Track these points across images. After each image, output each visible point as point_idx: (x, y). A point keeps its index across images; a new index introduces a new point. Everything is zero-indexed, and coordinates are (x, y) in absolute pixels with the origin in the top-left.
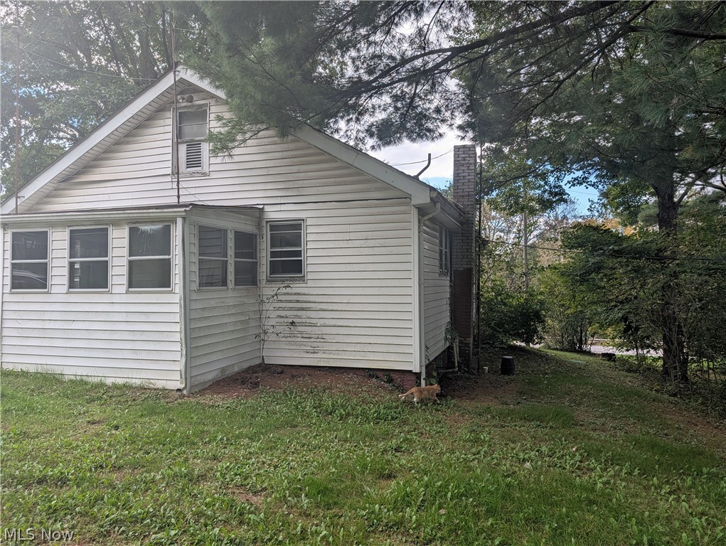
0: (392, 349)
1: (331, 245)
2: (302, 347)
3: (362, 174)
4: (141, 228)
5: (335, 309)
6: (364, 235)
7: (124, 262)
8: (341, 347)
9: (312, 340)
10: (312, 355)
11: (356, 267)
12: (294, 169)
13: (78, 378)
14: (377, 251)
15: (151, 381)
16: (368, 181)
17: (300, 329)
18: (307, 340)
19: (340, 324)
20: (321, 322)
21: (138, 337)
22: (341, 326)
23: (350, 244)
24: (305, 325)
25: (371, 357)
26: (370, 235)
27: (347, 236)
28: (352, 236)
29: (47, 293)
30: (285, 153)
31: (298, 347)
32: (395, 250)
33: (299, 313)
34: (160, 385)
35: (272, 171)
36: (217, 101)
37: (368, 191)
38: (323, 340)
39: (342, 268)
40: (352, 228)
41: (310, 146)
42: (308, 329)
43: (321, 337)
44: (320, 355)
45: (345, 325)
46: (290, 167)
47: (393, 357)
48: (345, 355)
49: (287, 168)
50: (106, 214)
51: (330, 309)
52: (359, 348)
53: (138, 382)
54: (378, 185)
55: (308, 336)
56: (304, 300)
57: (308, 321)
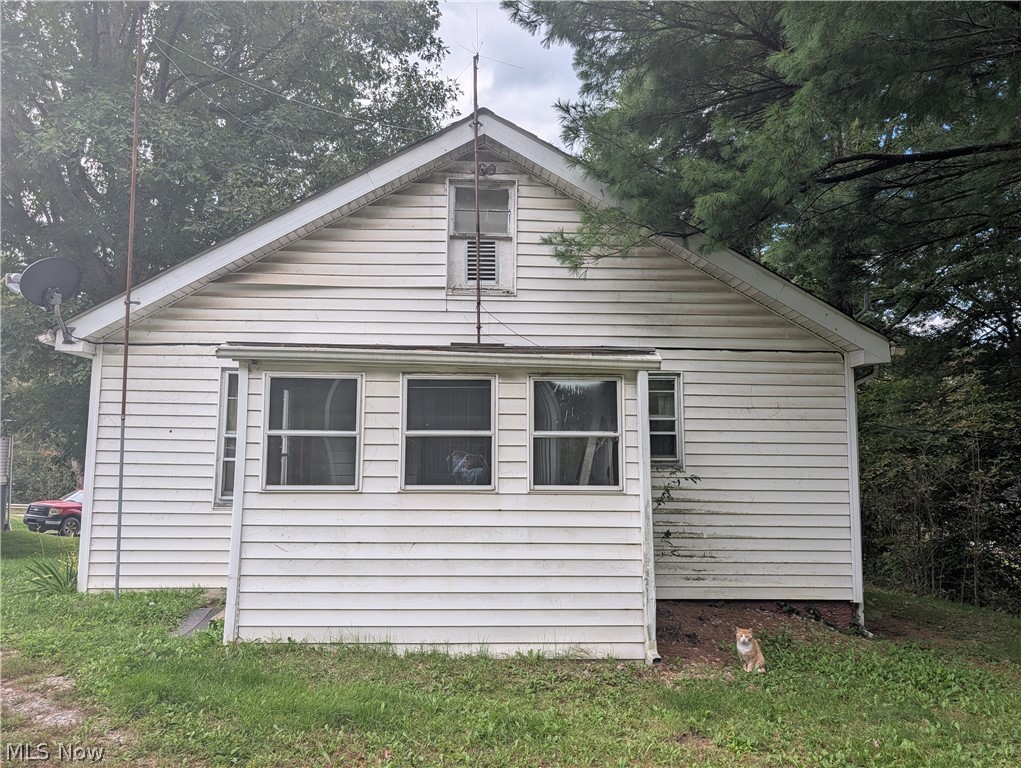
0: (820, 570)
1: (723, 414)
2: (679, 572)
3: (769, 313)
4: (558, 383)
5: (731, 511)
6: (774, 402)
7: (526, 438)
8: (741, 569)
9: (695, 559)
10: (695, 583)
11: (763, 449)
12: (663, 297)
13: (428, 650)
14: (794, 425)
15: (582, 646)
16: (780, 325)
17: (675, 542)
18: (688, 560)
19: (740, 535)
20: (707, 532)
21: (553, 570)
22: (741, 538)
23: (753, 414)
24: (682, 536)
25: (789, 582)
26: (783, 402)
27: (746, 402)
28: (756, 402)
29: (356, 492)
30: (646, 272)
31: (672, 571)
32: (823, 426)
33: (673, 518)
34: (599, 652)
35: (624, 297)
36: (530, 179)
37: (781, 337)
38: (713, 560)
39: (741, 449)
40: (755, 390)
41: (687, 265)
42: (688, 543)
43: (709, 556)
44: (708, 583)
45: (747, 535)
46: (655, 294)
47: (821, 582)
48: (748, 581)
49: (651, 294)
50: (500, 357)
51: (724, 511)
52: (769, 570)
53: (561, 650)
54: (795, 330)
55: (687, 553)
56: (681, 497)
57: (688, 530)
